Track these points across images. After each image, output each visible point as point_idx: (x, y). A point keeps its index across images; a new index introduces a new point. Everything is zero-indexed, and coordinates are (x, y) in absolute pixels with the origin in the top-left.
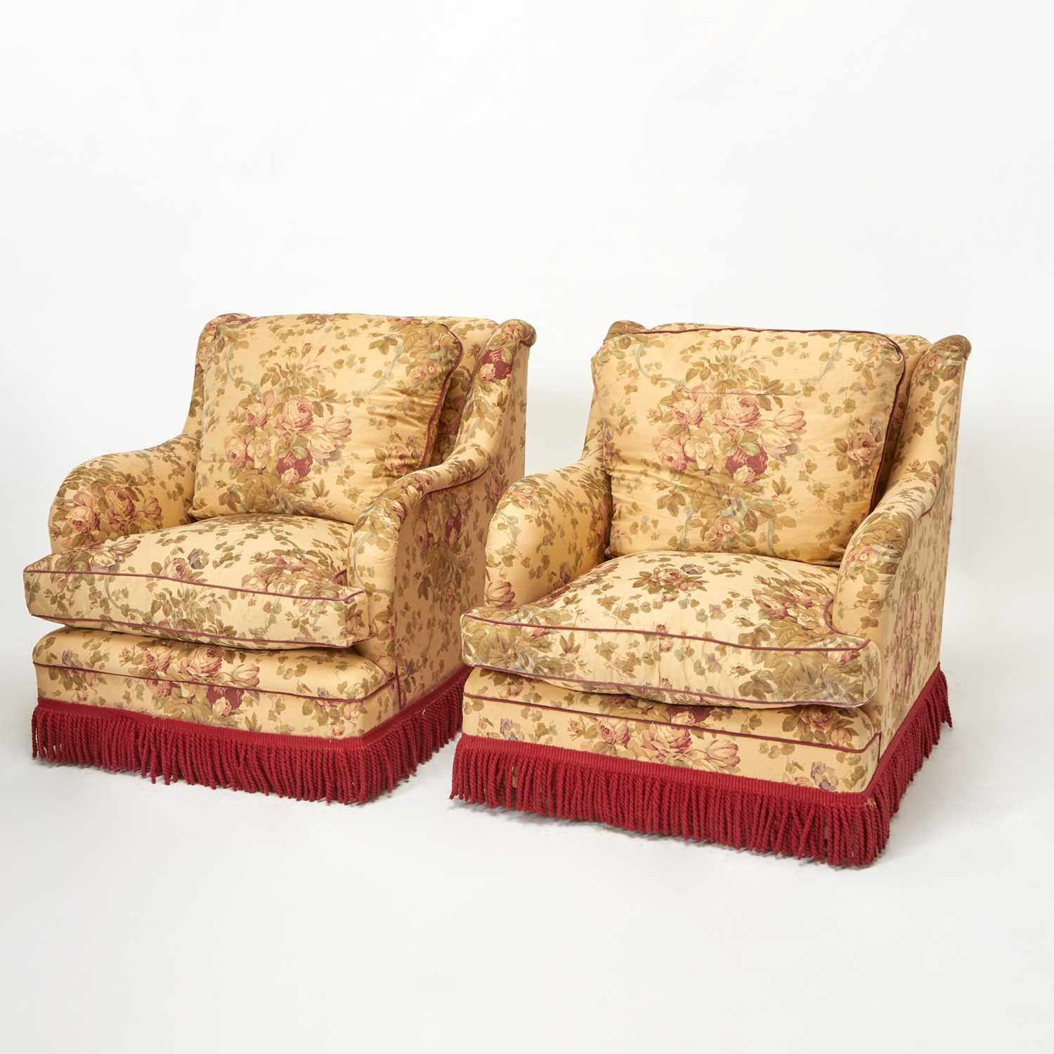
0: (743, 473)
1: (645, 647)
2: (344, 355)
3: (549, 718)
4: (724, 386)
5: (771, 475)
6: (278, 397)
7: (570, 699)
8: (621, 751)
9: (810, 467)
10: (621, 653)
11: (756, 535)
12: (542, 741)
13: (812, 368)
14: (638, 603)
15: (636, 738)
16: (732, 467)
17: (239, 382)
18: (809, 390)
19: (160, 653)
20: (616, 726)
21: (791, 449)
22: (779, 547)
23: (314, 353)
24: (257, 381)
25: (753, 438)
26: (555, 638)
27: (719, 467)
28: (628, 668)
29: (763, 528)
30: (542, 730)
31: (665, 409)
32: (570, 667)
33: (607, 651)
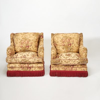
0: (69, 45)
1: (68, 61)
2: (30, 36)
3: (59, 68)
4: (66, 38)
5: (72, 45)
6: (24, 41)
7: (61, 66)
8: (66, 70)
9: (75, 44)
10: (66, 62)
11: (71, 51)
12: (59, 70)
13: (74, 36)
14: (67, 57)
15: (68, 69)
16: (68, 45)
17: (19, 39)
18: (74, 38)
19: (22, 65)
20: (66, 68)
21: (73, 43)
22: (73, 51)
23: (27, 36)
24: (22, 39)
25: (70, 42)
26: (60, 61)
27: (67, 45)
28: (67, 63)
29: (72, 50)
30: (59, 69)
31: (61, 41)
32: (62, 63)
33: (65, 61)
